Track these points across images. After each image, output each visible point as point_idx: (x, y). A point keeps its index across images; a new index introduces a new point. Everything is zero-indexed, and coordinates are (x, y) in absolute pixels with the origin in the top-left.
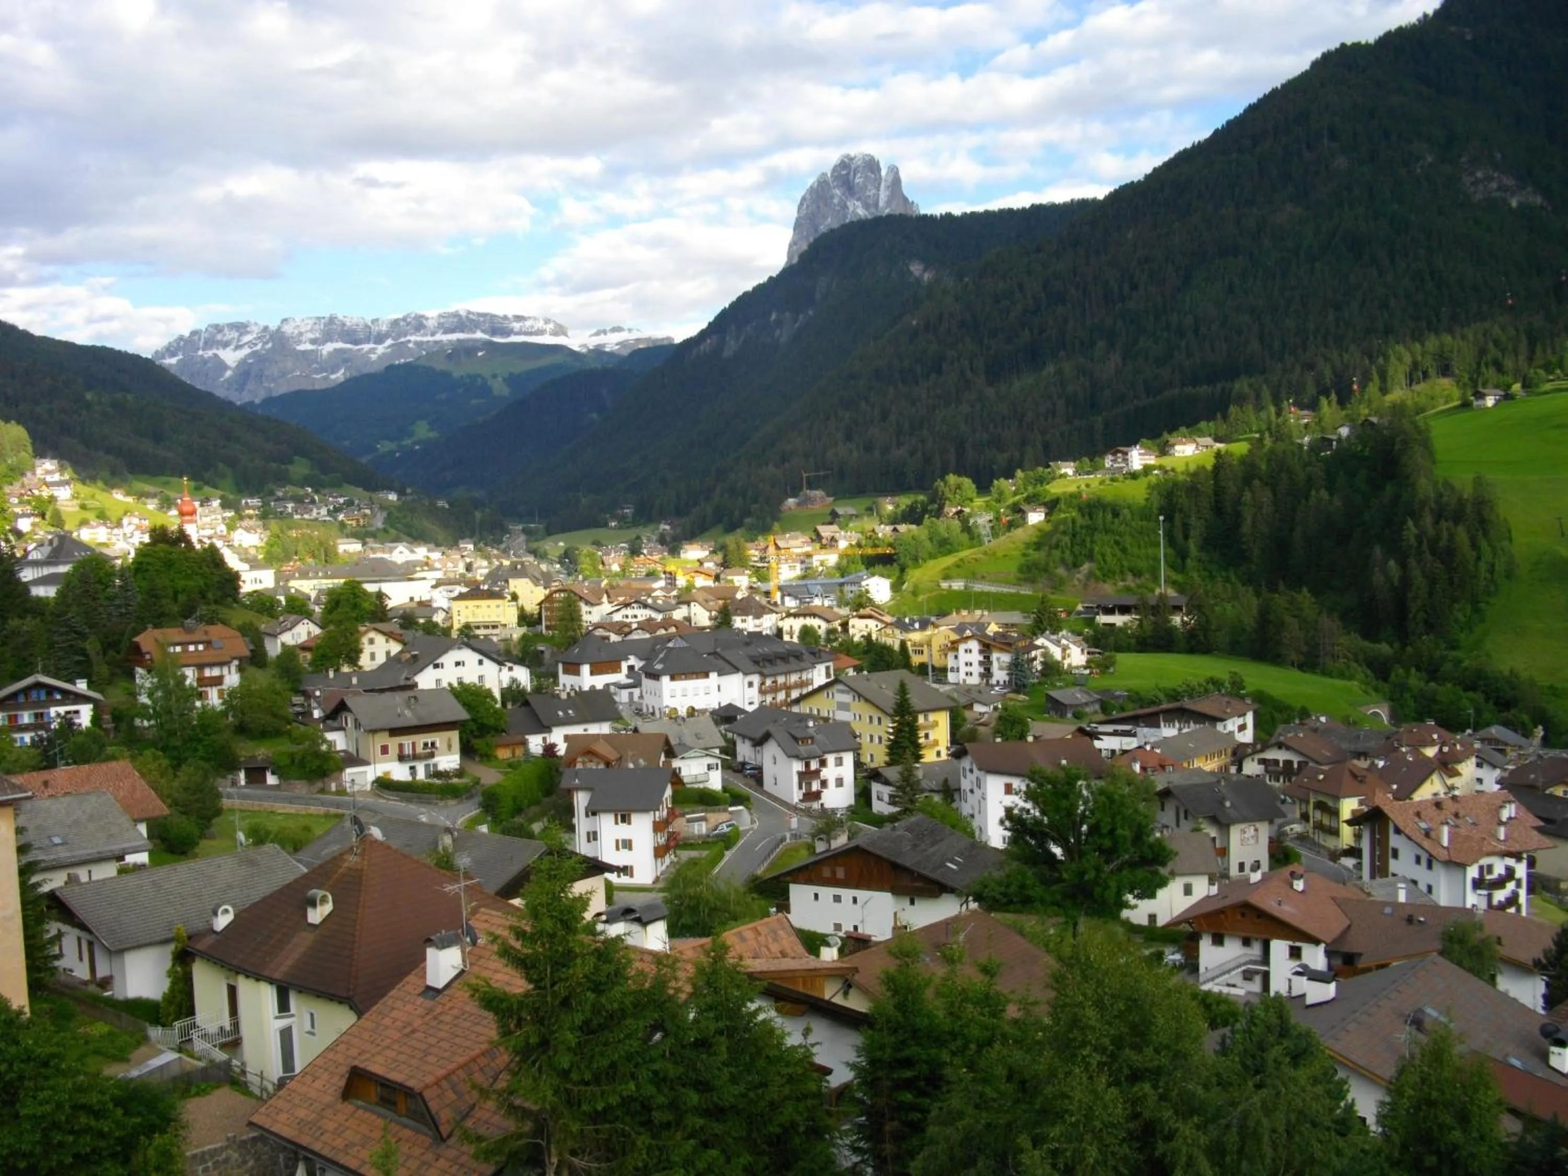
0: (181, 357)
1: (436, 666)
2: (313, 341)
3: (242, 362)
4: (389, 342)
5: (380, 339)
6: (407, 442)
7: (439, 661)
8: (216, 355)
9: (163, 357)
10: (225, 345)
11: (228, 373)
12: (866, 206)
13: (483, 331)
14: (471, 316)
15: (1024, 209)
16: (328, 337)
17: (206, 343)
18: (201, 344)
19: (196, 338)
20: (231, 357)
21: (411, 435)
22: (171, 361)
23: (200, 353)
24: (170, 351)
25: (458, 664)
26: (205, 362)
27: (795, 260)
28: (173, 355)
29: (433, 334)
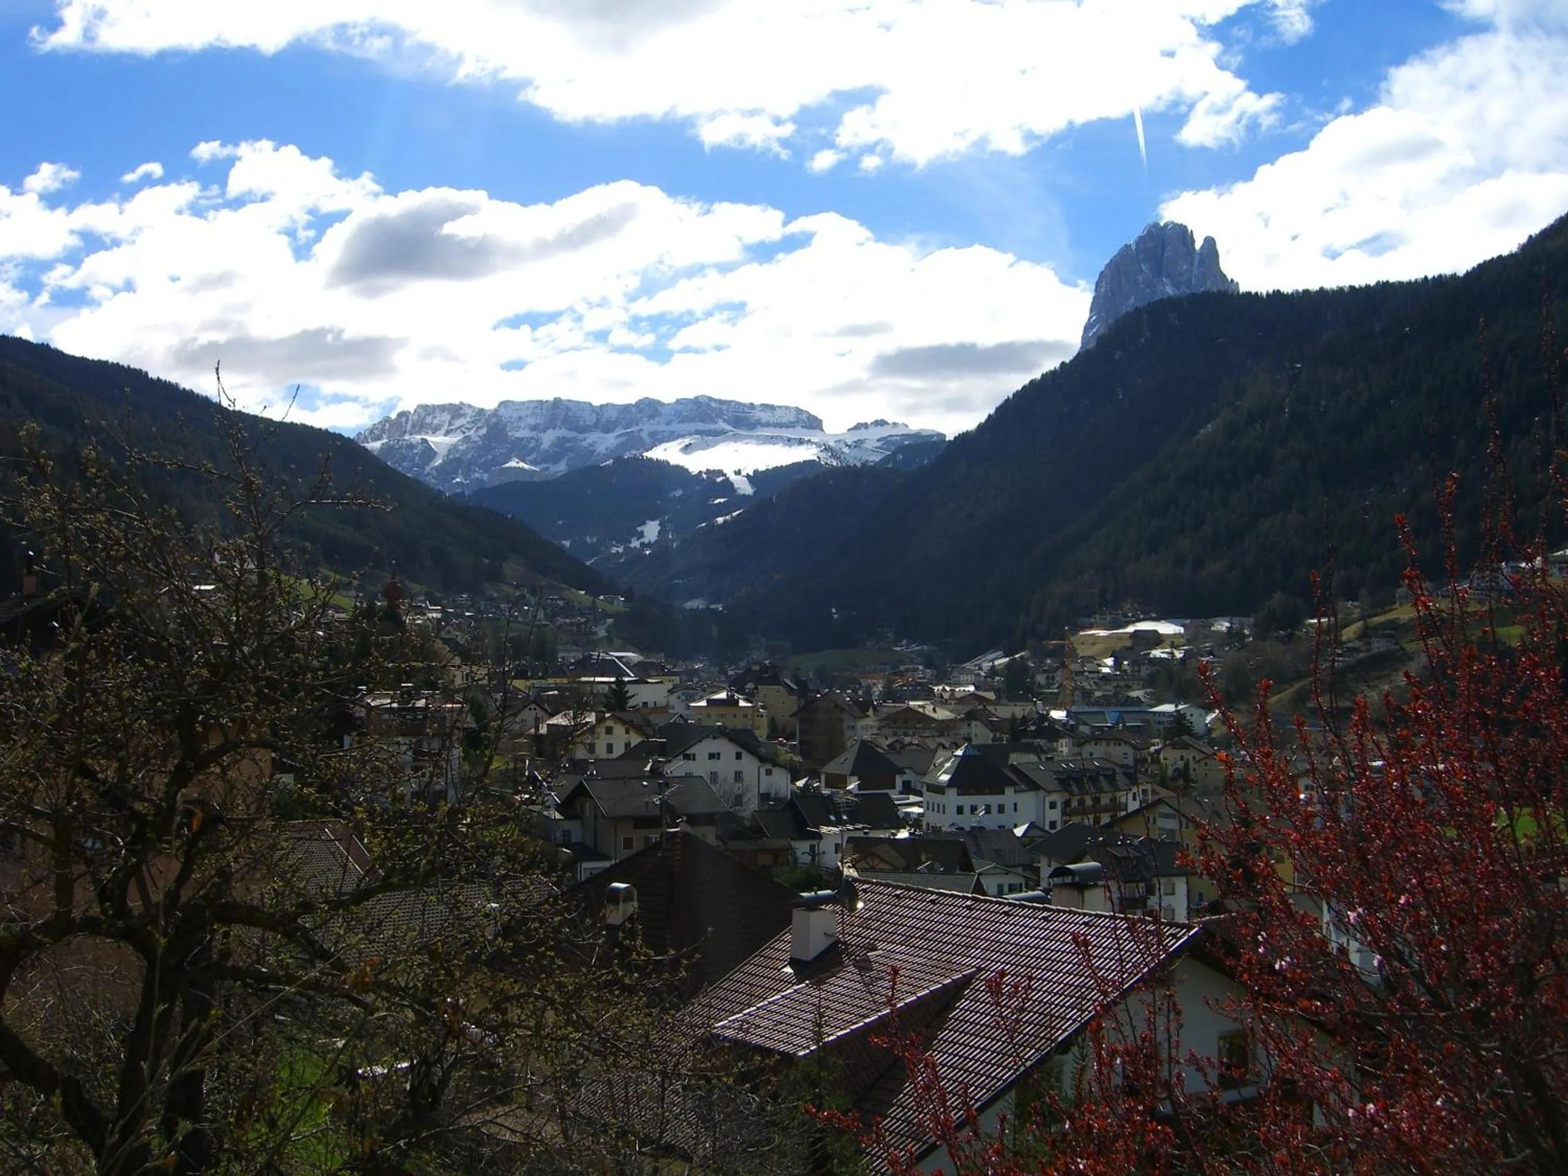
0: (385, 441)
1: (687, 757)
2: (534, 428)
3: (454, 448)
4: (620, 431)
5: (608, 428)
6: (635, 544)
7: (690, 752)
8: (424, 441)
9: (366, 440)
10: (435, 430)
11: (438, 462)
12: (1176, 285)
13: (725, 421)
14: (713, 405)
15: (1368, 287)
16: (550, 425)
17: (414, 426)
18: (409, 426)
19: (403, 419)
20: (440, 441)
21: (641, 535)
22: (374, 446)
23: (407, 437)
24: (374, 433)
25: (712, 756)
26: (411, 446)
27: (1092, 344)
28: (378, 438)
29: (668, 424)
